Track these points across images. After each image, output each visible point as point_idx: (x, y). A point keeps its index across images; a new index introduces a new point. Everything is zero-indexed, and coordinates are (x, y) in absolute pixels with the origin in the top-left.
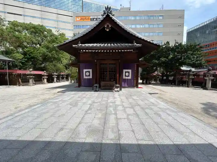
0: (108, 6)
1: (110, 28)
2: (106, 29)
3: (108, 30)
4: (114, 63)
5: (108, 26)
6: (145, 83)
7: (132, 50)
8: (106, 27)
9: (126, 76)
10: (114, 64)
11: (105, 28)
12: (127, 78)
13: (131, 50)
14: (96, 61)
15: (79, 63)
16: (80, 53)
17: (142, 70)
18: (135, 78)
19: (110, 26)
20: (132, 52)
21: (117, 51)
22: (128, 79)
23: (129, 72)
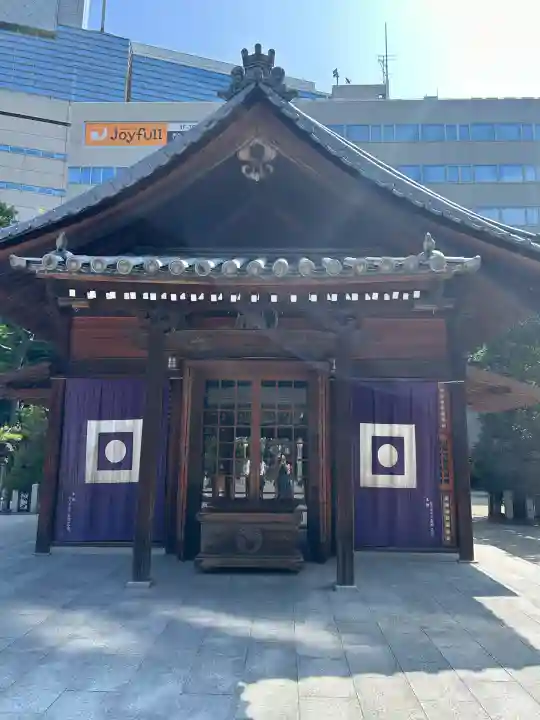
0: (258, 47)
1: (272, 163)
2: (248, 171)
3: (255, 177)
4: (299, 379)
5: (257, 152)
6: (511, 515)
7: (417, 294)
8: (244, 155)
9: (377, 468)
10: (299, 385)
11: (243, 162)
12: (383, 481)
13: (406, 296)
14: (172, 363)
15: (59, 373)
16: (67, 311)
17: (481, 425)
18: (444, 486)
19: (270, 153)
20: (419, 307)
21: (314, 298)
22: (392, 492)
23: (397, 443)
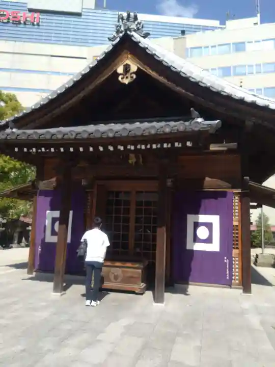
1: (135, 73)
2: (122, 79)
3: (126, 81)
4: (155, 190)
5: (127, 69)
9: (197, 239)
11: (119, 74)
19: (134, 68)
23: (209, 226)
